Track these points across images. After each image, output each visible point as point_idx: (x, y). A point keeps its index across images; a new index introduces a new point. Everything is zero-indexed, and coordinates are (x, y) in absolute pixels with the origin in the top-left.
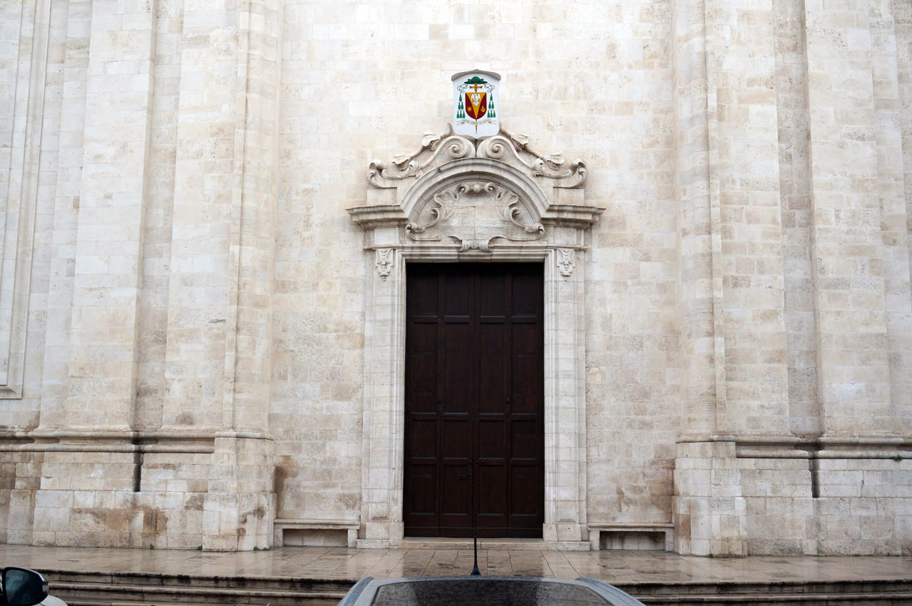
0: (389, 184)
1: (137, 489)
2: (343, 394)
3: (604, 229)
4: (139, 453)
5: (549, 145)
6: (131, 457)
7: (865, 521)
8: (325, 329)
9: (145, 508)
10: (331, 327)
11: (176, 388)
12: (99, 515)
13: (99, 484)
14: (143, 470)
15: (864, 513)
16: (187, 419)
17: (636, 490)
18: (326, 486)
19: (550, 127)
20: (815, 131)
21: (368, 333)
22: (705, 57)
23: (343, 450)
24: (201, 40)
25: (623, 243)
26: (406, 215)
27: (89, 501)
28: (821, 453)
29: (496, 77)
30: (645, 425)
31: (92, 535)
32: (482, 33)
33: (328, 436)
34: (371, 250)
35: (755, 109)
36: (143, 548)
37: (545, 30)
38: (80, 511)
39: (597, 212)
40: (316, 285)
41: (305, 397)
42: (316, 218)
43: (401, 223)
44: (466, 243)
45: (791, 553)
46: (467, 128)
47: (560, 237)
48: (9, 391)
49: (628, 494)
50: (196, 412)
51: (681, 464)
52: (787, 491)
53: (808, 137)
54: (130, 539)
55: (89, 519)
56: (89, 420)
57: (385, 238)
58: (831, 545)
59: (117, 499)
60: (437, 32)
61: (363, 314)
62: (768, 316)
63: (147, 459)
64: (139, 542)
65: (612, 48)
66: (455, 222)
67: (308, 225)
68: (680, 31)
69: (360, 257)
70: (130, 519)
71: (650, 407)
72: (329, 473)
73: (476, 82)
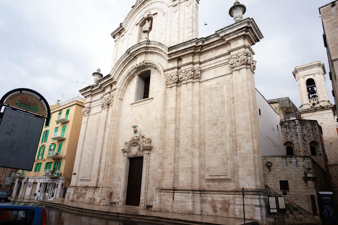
0: (126, 145)
1: (94, 195)
2: (119, 180)
3: (153, 150)
5: (147, 136)
6: (94, 190)
7: (181, 206)
11: (100, 179)
15: (181, 204)
16: (100, 184)
19: (148, 133)
23: (119, 189)
25: (155, 152)
26: (126, 150)
28: (175, 192)
29: (138, 126)
32: (141, 119)
33: (117, 187)
35: (171, 125)
39: (152, 147)
45: (167, 212)
47: (146, 152)
48: (89, 180)
52: (168, 199)
54: (92, 202)
57: (125, 154)
58: (174, 211)
60: (136, 120)
62: (170, 164)
63: (96, 190)
65: (157, 117)
73: (135, 127)
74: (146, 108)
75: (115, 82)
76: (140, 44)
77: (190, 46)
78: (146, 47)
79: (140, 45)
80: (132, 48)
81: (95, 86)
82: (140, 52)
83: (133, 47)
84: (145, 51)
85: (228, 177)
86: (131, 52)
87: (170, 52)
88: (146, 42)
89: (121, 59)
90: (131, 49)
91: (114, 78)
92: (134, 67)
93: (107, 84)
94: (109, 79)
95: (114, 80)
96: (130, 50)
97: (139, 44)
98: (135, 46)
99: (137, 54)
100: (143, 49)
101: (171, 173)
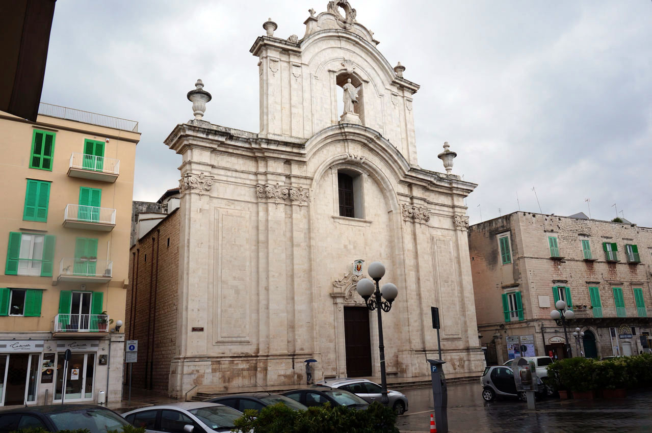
0: (340, 286)
1: (293, 368)
2: (331, 341)
4: (293, 359)
6: (291, 360)
8: (326, 324)
9: (297, 373)
10: (327, 323)
11: (299, 341)
12: (285, 376)
13: (284, 368)
14: (295, 364)
16: (302, 349)
17: (391, 363)
18: (329, 366)
20: (421, 278)
21: (336, 325)
22: (404, 260)
24: (299, 245)
26: (346, 295)
27: (282, 373)
28: (426, 353)
29: (363, 261)
30: (392, 347)
31: (284, 382)
32: (355, 248)
33: (328, 352)
34: (336, 304)
35: (411, 272)
36: (297, 384)
37: (367, 249)
38: (280, 376)
40: (323, 313)
41: (323, 342)
42: (322, 295)
43: (344, 297)
44: (358, 303)
46: (357, 273)
48: (249, 342)
49: (390, 364)
50: (304, 347)
51: (400, 356)
52: (422, 361)
53: (419, 279)
54: (294, 382)
55: (283, 378)
56: (276, 350)
57: (339, 300)
59: (290, 371)
60: (345, 247)
61: (334, 320)
63: (295, 360)
64: (296, 383)
66: (355, 297)
67: (320, 296)
68: (397, 252)
69: (333, 305)
70: (293, 377)
71: (392, 343)
72: (329, 362)
73: (360, 262)
74: (362, 233)
75: (305, 162)
76: (367, 129)
77: (429, 179)
78: (371, 139)
79: (365, 130)
80: (351, 125)
81: (240, 139)
82: (359, 139)
83: (354, 126)
84: (366, 142)
85: (460, 336)
86: (346, 130)
87: (409, 174)
88: (378, 134)
89: (327, 130)
90: (349, 125)
91: (306, 156)
92: (345, 157)
93: (282, 156)
94: (295, 150)
95: (305, 157)
96: (347, 127)
97: (364, 128)
98: (357, 126)
99: (351, 137)
100: (365, 138)
101: (417, 331)
